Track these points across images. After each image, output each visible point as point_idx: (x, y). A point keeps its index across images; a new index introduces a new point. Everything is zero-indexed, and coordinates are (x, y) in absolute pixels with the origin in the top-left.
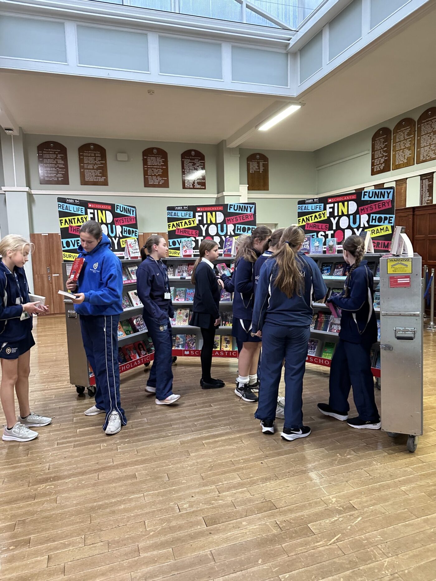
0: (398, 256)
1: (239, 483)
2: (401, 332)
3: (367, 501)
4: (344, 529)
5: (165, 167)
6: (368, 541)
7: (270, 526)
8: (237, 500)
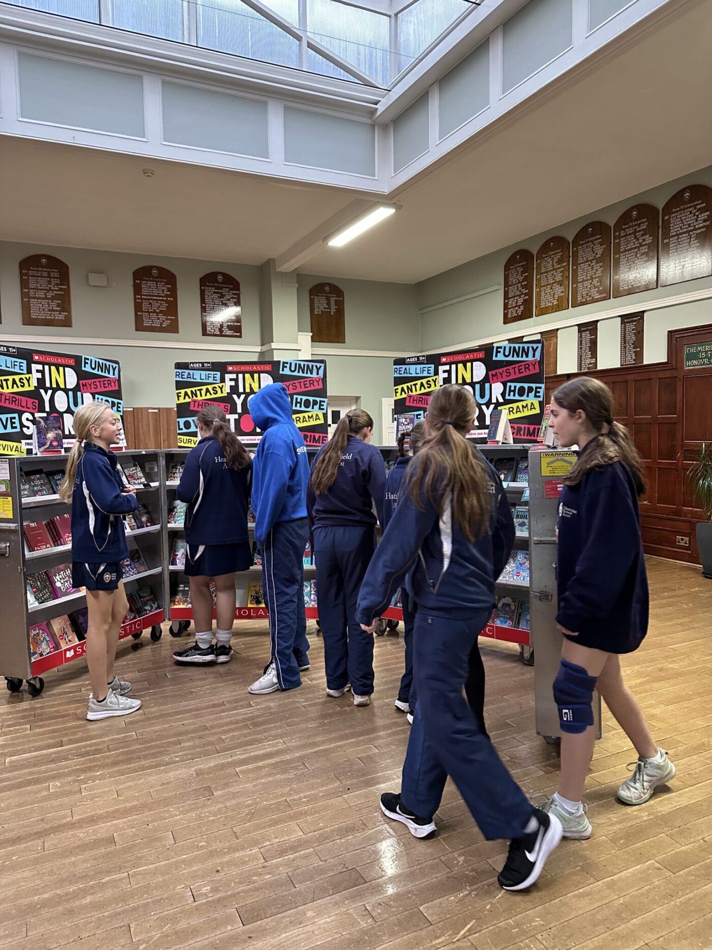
0: (555, 448)
1: (300, 840)
4: (479, 911)
5: (172, 299)
6: (520, 928)
7: (355, 915)
8: (296, 871)
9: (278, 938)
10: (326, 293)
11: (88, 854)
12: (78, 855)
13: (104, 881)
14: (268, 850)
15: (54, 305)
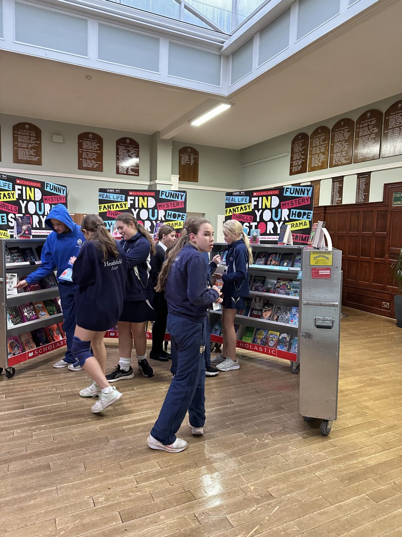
0: (318, 249)
1: (158, 472)
2: (321, 321)
3: (284, 489)
4: (262, 520)
5: (100, 152)
6: (285, 532)
7: (188, 519)
8: (155, 491)
9: (143, 531)
10: (188, 153)
11: (34, 474)
12: (28, 474)
13: (42, 491)
14: (140, 477)
15: (32, 152)
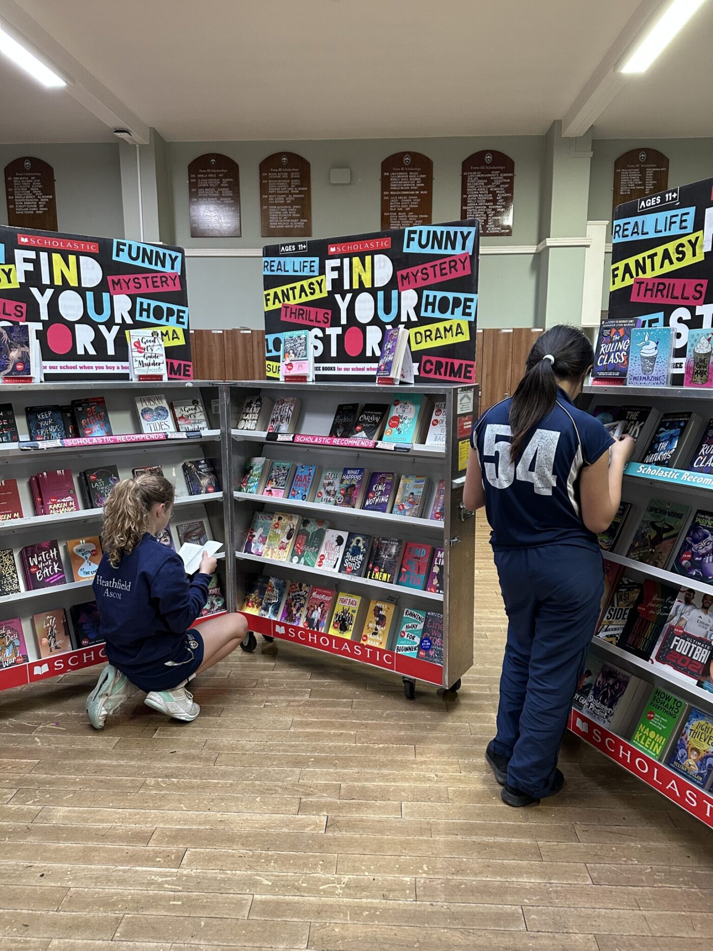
10: (640, 163)
15: (293, 211)
